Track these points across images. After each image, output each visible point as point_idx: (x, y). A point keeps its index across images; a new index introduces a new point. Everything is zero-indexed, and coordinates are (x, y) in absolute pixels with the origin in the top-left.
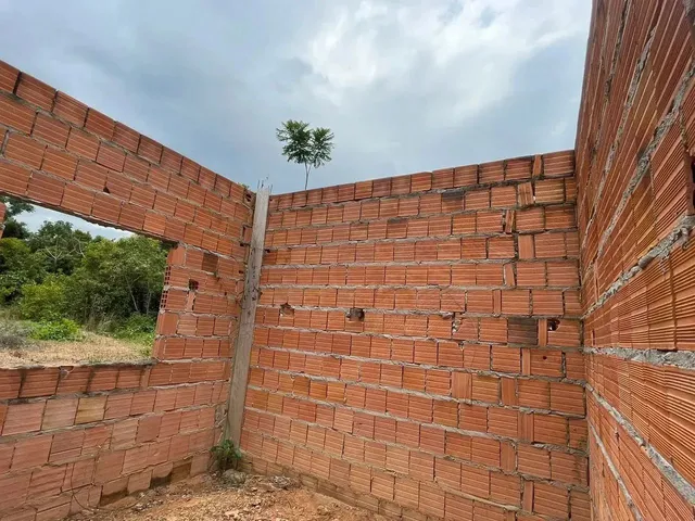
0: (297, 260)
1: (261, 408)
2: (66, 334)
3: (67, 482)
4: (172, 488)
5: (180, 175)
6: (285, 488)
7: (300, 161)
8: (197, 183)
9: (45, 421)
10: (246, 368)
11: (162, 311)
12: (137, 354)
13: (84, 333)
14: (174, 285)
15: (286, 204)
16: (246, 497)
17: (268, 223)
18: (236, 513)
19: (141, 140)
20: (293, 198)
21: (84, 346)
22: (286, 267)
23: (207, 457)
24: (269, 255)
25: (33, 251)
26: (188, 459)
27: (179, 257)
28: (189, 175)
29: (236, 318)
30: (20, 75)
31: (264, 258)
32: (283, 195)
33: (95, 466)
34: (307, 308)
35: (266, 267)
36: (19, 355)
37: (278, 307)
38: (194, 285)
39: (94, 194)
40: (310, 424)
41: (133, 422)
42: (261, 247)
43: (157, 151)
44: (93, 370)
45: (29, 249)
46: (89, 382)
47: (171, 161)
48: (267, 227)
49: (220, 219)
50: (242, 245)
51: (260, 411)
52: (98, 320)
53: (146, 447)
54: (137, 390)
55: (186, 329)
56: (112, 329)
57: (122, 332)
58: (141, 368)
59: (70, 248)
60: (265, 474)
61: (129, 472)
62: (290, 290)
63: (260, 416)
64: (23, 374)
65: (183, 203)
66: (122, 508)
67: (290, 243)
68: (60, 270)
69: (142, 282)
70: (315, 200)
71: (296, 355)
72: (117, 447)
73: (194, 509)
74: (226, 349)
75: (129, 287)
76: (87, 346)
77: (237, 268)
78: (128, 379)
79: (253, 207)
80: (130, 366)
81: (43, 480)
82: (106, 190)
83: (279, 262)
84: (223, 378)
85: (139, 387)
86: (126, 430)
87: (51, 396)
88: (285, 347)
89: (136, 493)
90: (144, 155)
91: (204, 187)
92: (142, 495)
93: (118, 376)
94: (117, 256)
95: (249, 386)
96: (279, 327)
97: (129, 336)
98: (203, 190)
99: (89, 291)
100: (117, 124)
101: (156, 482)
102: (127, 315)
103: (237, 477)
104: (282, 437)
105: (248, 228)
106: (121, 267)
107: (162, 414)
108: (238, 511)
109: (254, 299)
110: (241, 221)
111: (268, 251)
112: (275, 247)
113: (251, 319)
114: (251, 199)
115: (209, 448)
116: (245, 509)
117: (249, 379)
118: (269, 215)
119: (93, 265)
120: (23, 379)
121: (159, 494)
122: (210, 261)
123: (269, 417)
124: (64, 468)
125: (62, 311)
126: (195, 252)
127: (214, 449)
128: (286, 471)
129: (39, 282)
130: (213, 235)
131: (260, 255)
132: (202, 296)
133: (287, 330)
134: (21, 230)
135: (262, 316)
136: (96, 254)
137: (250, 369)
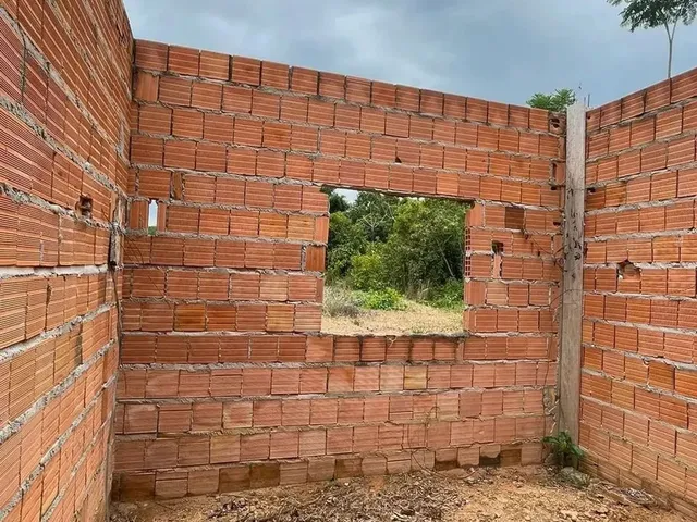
0: (637, 198)
1: (604, 399)
2: (391, 303)
3: (405, 440)
4: (502, 471)
5: (466, 121)
6: (646, 506)
7: (653, 23)
8: (487, 124)
9: (382, 383)
10: (578, 348)
11: (467, 279)
12: (458, 325)
13: (406, 302)
14: (475, 249)
15: (612, 119)
16: (588, 501)
17: (587, 151)
18: (574, 515)
19: (422, 96)
20: (622, 107)
21: (407, 316)
22: (620, 209)
23: (539, 447)
24: (594, 196)
25: (354, 221)
26: (517, 444)
27: (478, 216)
28: (475, 117)
29: (557, 284)
30: (319, 74)
31: (586, 201)
32: (607, 106)
33: (427, 431)
34: (660, 265)
35: (592, 213)
36: (357, 323)
37: (614, 266)
38: (498, 247)
39: (388, 167)
40: (679, 430)
41: (454, 395)
42: (581, 185)
43: (438, 101)
44: (411, 340)
45: (350, 221)
46: (410, 352)
47: (455, 108)
48: (587, 157)
49: (520, 160)
50: (554, 188)
51: (602, 403)
52: (416, 287)
53: (470, 422)
54: (454, 363)
55: (497, 299)
56: (430, 298)
57: (439, 301)
58: (454, 340)
59: (382, 214)
60: (618, 483)
61: (458, 444)
62: (630, 241)
63: (603, 408)
64: (361, 341)
65: (475, 153)
66: (454, 477)
67: (623, 173)
68: (377, 238)
69: (454, 243)
70: (658, 101)
71: (649, 333)
72: (443, 417)
73: (526, 496)
74: (549, 321)
75: (441, 250)
76: (410, 316)
77: (551, 219)
78: (443, 351)
79: (564, 133)
80: (443, 338)
81: (388, 435)
82: (398, 160)
83: (610, 202)
84: (548, 356)
85: (455, 361)
86: (448, 402)
87: (384, 362)
88: (632, 321)
89: (467, 467)
90: (426, 111)
91: (495, 126)
92: (472, 469)
93: (434, 347)
94: (424, 216)
95: (584, 370)
96: (619, 294)
97: (449, 305)
98: (494, 130)
99: (405, 258)
100: (398, 88)
101: (485, 461)
102: (443, 282)
103: (579, 477)
104: (637, 440)
105: (560, 163)
106: (429, 228)
107: (481, 391)
108: (577, 513)
109: (577, 258)
110: (548, 157)
111: (593, 190)
112: (601, 183)
113: (578, 284)
114: (560, 124)
115: (541, 438)
116: (587, 514)
117: (582, 361)
118: (587, 138)
119: (404, 229)
120: (361, 345)
121: (489, 474)
122: (514, 215)
123: (616, 412)
124: (401, 428)
125: (385, 280)
126: (494, 208)
127: (547, 439)
128: (646, 486)
129: (363, 252)
130: (513, 183)
131: (580, 197)
132: (508, 259)
133: (632, 298)
134: (342, 202)
135: (591, 280)
136: (404, 217)
137: (583, 349)
